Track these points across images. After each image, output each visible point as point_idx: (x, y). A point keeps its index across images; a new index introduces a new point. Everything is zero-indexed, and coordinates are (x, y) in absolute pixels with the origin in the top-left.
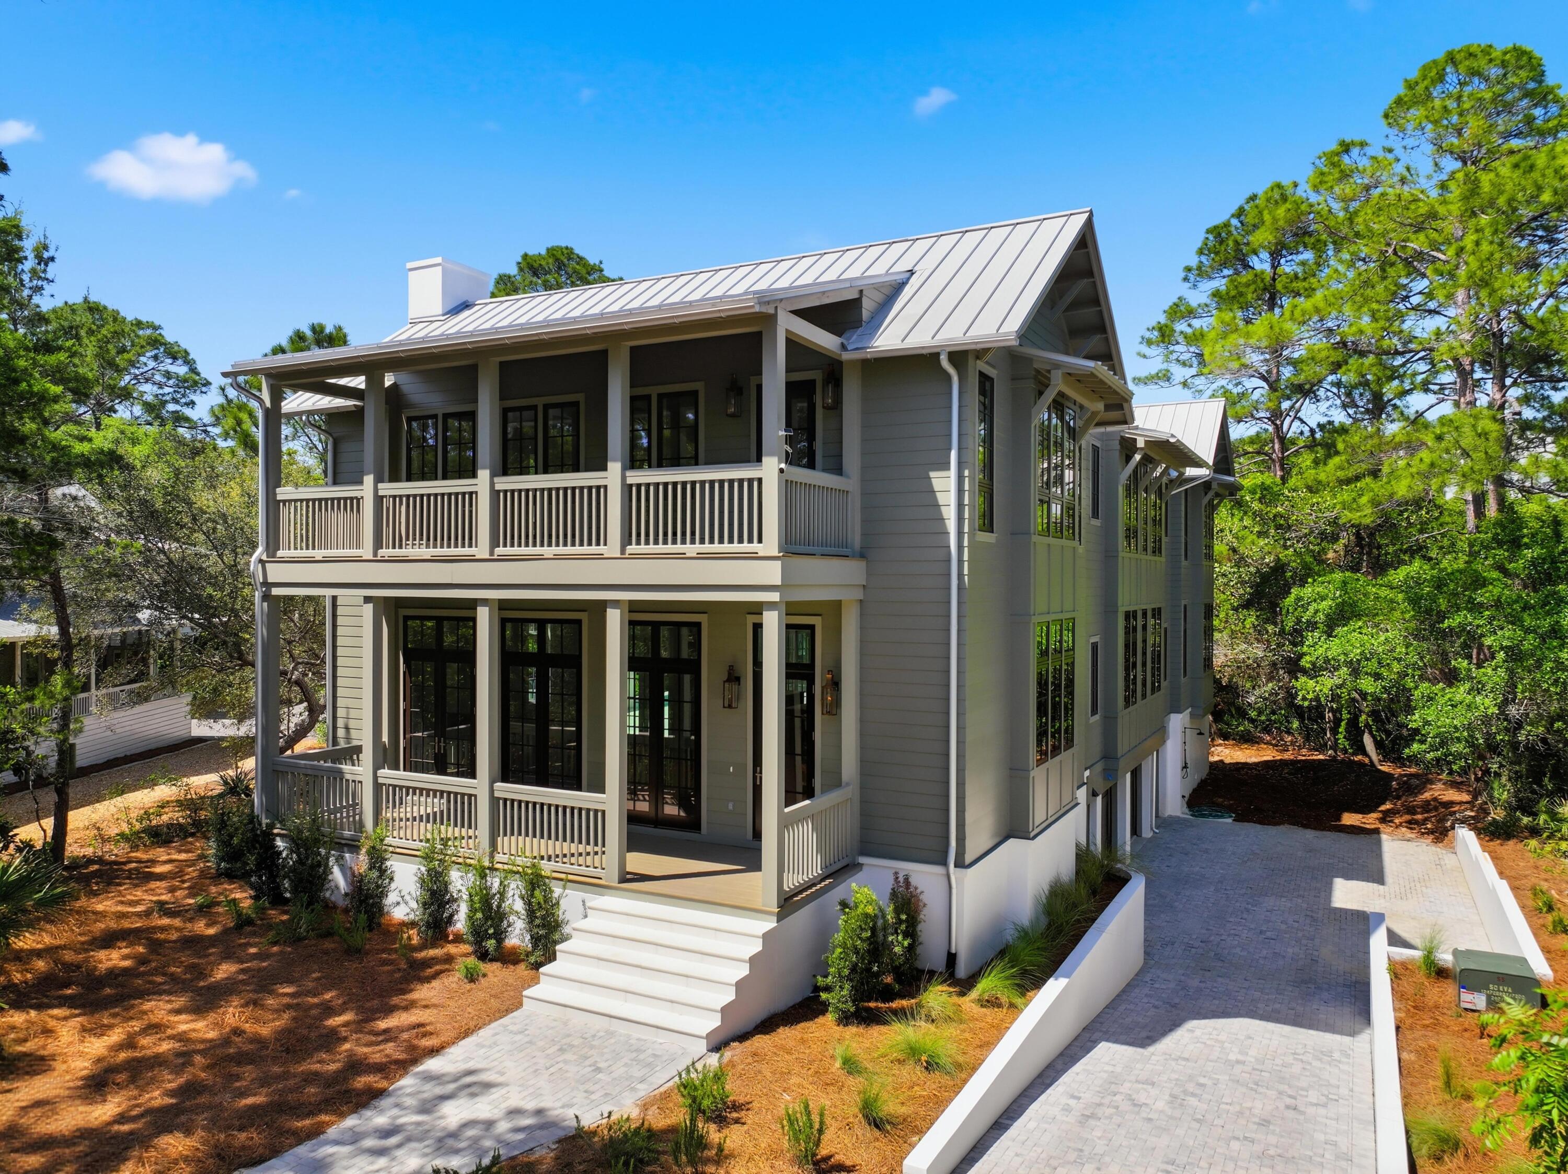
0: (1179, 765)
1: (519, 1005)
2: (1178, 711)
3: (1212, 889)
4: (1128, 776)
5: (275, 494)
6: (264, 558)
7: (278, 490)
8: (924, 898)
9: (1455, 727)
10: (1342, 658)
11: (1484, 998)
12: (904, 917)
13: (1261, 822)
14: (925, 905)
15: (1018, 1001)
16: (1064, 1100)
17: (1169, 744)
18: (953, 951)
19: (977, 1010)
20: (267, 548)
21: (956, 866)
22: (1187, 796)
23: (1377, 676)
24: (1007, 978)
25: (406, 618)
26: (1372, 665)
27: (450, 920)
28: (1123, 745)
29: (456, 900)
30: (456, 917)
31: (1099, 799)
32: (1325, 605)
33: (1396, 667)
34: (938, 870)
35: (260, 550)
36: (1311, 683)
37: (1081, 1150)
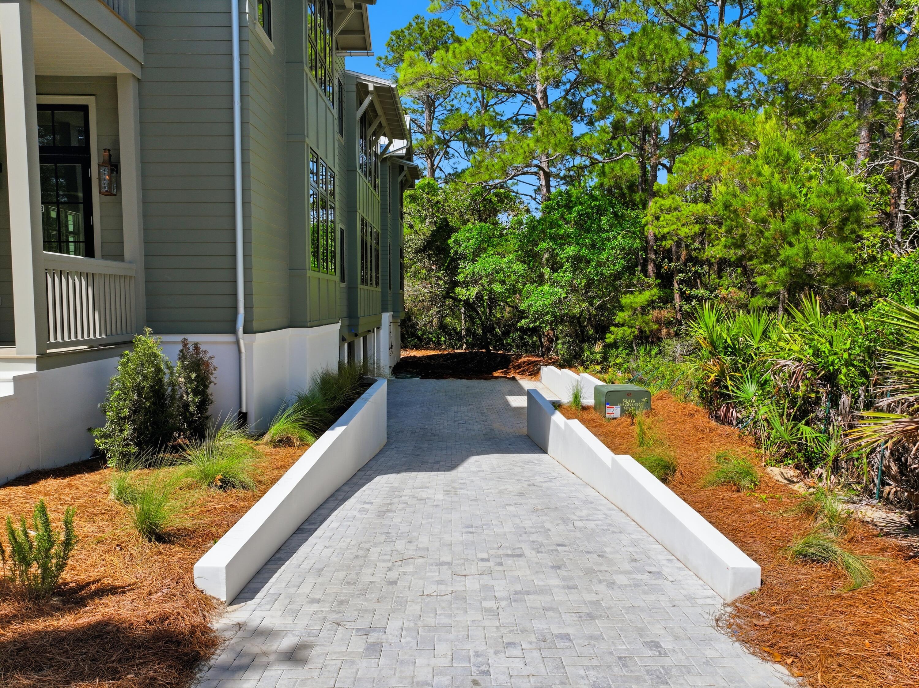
0: (388, 347)
2: (387, 311)
3: (418, 406)
4: (362, 338)
8: (214, 362)
9: (546, 305)
10: (484, 272)
11: (619, 409)
12: (194, 376)
13: (437, 378)
14: (215, 368)
15: (309, 438)
16: (359, 506)
17: (382, 331)
18: (244, 410)
19: (269, 449)
21: (245, 332)
22: (393, 366)
23: (503, 282)
24: (296, 421)
26: (500, 276)
28: (361, 311)
31: (346, 345)
32: (472, 242)
33: (513, 277)
34: (228, 338)
36: (464, 291)
37: (388, 533)
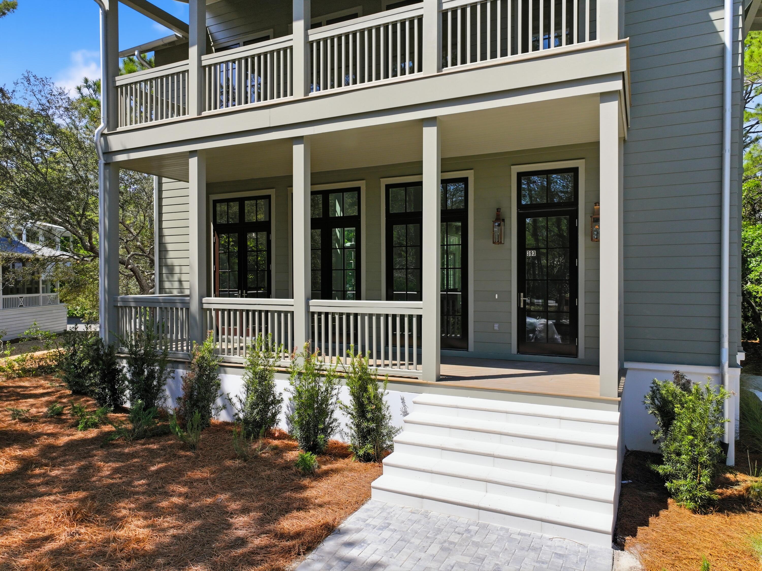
1: (368, 496)
5: (114, 82)
6: (106, 132)
7: (117, 78)
18: (727, 442)
20: (108, 125)
21: (730, 366)
25: (215, 202)
27: (273, 420)
29: (279, 402)
30: (278, 417)
34: (712, 370)
35: (102, 125)
